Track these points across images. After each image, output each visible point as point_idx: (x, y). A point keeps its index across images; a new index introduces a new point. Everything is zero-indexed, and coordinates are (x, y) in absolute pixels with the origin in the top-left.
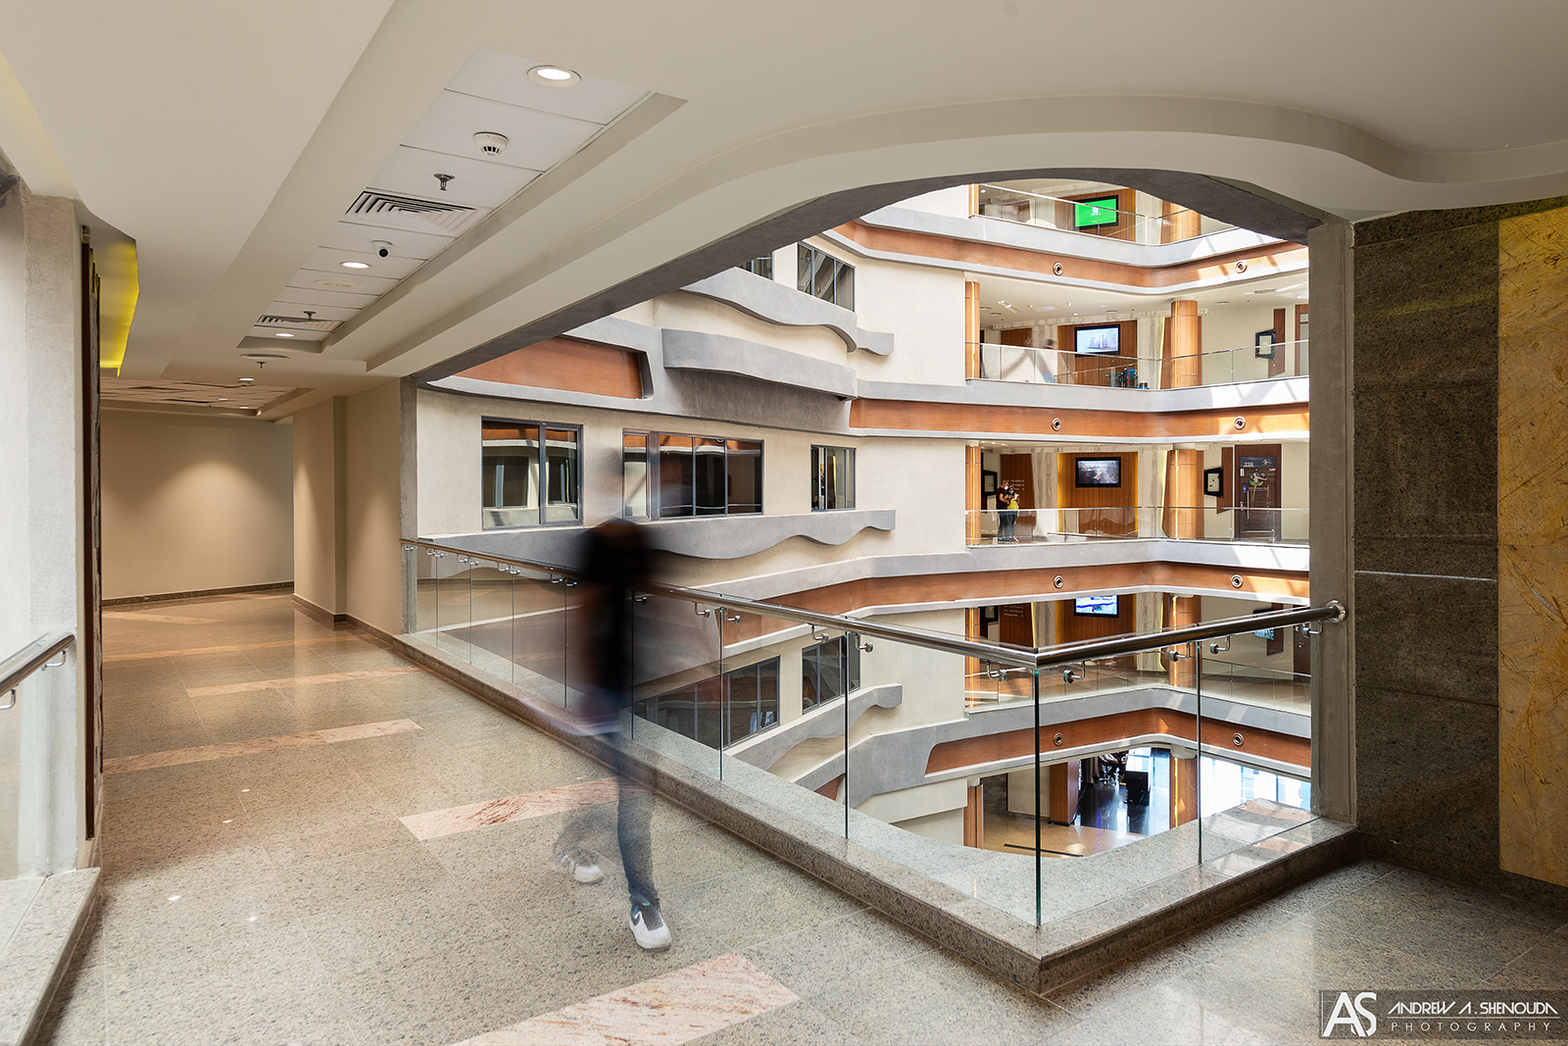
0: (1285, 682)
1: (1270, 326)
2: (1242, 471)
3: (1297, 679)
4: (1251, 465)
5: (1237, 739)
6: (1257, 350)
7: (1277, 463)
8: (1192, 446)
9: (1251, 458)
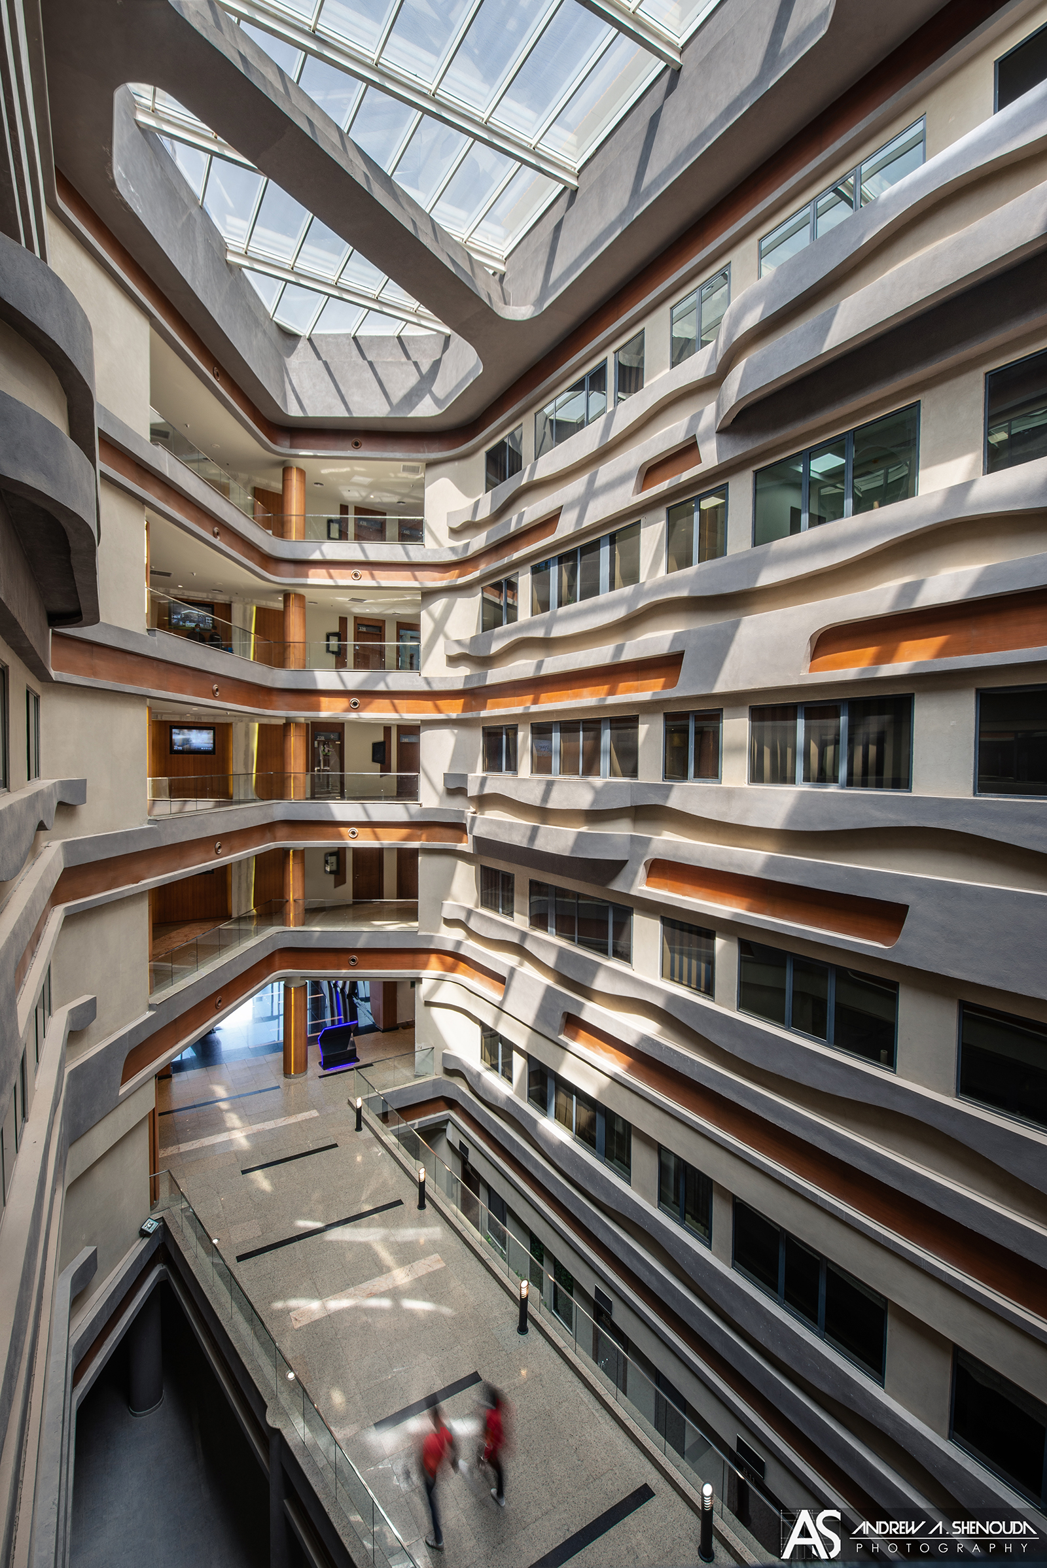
0: (348, 906)
1: (337, 629)
2: (316, 742)
3: (355, 903)
4: (323, 738)
5: (353, 960)
6: (328, 646)
7: (341, 737)
8: (302, 720)
9: (322, 733)
